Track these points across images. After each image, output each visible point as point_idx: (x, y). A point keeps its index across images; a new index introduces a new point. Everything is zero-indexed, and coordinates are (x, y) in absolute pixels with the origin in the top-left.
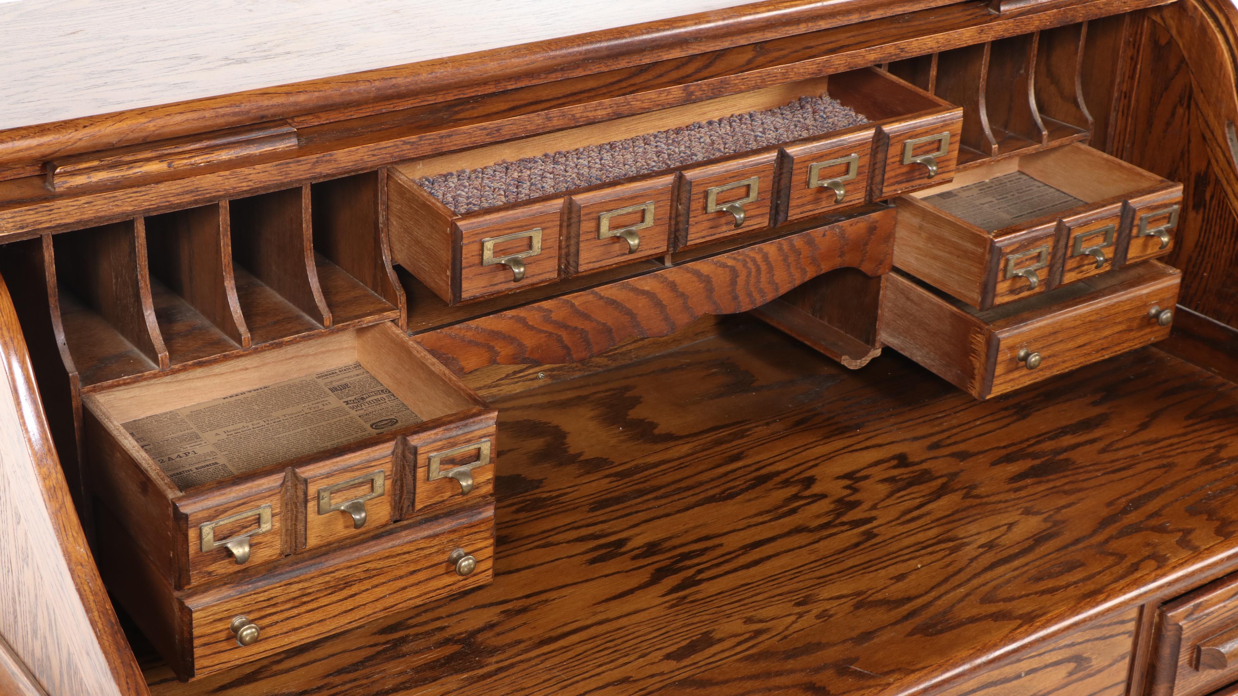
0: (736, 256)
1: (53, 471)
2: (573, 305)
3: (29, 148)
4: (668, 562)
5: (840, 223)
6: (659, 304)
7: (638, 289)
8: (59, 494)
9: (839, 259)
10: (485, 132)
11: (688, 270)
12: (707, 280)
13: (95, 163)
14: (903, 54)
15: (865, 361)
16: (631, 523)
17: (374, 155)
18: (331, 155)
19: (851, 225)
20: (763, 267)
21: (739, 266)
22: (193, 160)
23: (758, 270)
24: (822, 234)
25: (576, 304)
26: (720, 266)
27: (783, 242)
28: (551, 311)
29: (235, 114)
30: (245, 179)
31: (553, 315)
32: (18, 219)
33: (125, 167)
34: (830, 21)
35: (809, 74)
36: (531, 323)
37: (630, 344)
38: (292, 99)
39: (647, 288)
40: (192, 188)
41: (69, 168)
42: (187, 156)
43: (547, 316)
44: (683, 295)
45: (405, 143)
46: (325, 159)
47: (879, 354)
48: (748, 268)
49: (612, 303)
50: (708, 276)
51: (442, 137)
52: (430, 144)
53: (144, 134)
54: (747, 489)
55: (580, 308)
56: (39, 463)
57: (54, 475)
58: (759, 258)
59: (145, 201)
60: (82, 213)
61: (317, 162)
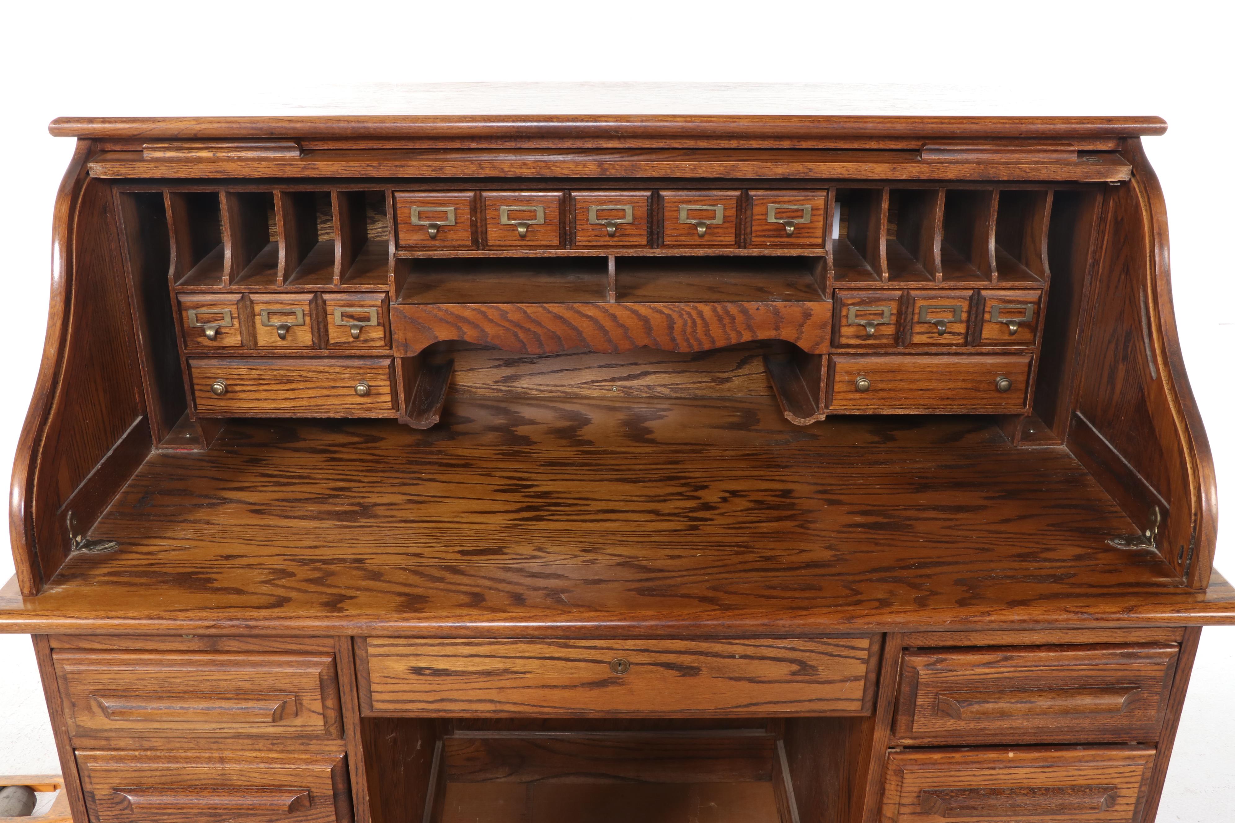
0: (672, 307)
1: (58, 305)
2: (525, 312)
3: (124, 129)
4: (541, 504)
5: (774, 304)
6: (602, 328)
7: (582, 313)
8: (56, 318)
9: (774, 332)
10: (430, 169)
11: (626, 308)
12: (646, 320)
13: (166, 145)
14: (811, 174)
15: (810, 421)
16: (553, 478)
17: (346, 170)
18: (315, 165)
19: (785, 307)
20: (699, 321)
21: (675, 316)
22: (229, 154)
23: (694, 323)
24: (756, 308)
25: (528, 312)
26: (657, 312)
27: (717, 306)
28: (507, 313)
29: (252, 128)
30: (255, 170)
31: (509, 315)
32: (115, 169)
33: (187, 151)
34: (761, 142)
35: (717, 174)
36: (491, 317)
37: (689, 383)
38: (292, 125)
39: (590, 314)
40: (221, 169)
41: (150, 145)
42: (226, 151)
43: (504, 315)
44: (623, 326)
45: (368, 165)
46: (310, 166)
47: (823, 419)
48: (684, 319)
49: (559, 318)
50: (646, 317)
51: (396, 166)
52: (388, 170)
53: (194, 132)
54: (656, 481)
55: (532, 316)
56: (52, 298)
57: (57, 307)
58: (694, 314)
59: (191, 172)
60: (153, 173)
61: (305, 167)
